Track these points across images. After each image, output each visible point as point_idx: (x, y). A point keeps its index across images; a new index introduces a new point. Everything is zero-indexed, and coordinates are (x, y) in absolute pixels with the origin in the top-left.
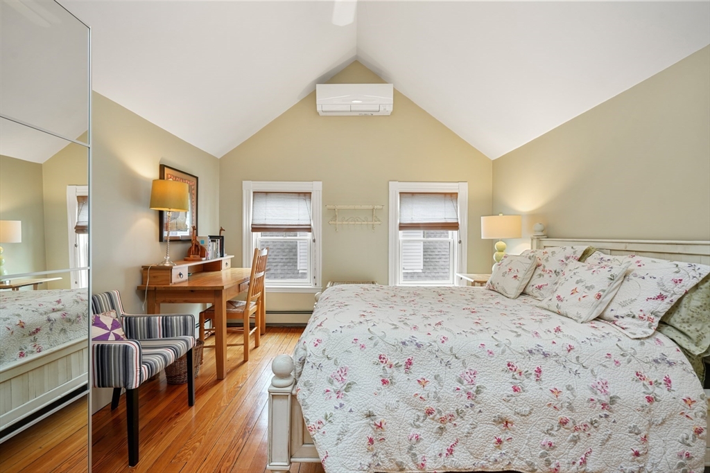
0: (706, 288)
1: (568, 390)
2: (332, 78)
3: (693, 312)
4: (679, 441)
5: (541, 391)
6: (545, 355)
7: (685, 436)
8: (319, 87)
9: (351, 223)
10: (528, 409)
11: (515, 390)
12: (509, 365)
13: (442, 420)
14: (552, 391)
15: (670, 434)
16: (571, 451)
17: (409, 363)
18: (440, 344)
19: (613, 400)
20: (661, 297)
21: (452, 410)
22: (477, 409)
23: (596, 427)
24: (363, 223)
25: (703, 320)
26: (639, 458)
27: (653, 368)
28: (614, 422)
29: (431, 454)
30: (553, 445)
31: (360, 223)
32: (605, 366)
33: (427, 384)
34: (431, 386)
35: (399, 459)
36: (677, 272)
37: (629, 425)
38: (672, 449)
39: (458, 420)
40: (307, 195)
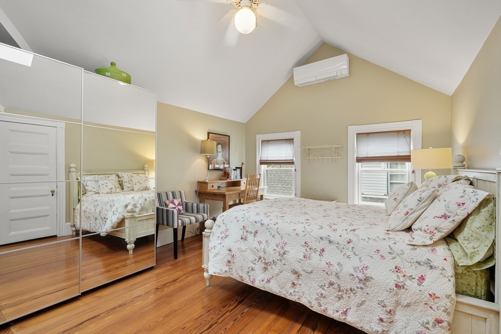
0: (485, 212)
1: (338, 265)
2: (307, 60)
3: (473, 232)
4: (419, 322)
5: (320, 261)
6: (330, 242)
7: (426, 321)
8: (295, 69)
9: (320, 158)
10: (310, 270)
11: (304, 257)
12: (305, 243)
13: (266, 264)
14: (327, 263)
15: (413, 316)
16: (336, 303)
17: (256, 232)
18: (273, 225)
19: (367, 279)
20: (445, 217)
21: (271, 260)
22: (283, 262)
23: (354, 294)
24: (329, 158)
25: (481, 240)
26: (383, 323)
27: (414, 267)
28: (367, 294)
29: (259, 278)
30: (323, 295)
31: (326, 158)
32: (371, 257)
33: (262, 244)
34: (263, 246)
35: (241, 274)
36: (462, 197)
37: (378, 299)
38: (412, 327)
39: (274, 266)
40: (291, 140)
